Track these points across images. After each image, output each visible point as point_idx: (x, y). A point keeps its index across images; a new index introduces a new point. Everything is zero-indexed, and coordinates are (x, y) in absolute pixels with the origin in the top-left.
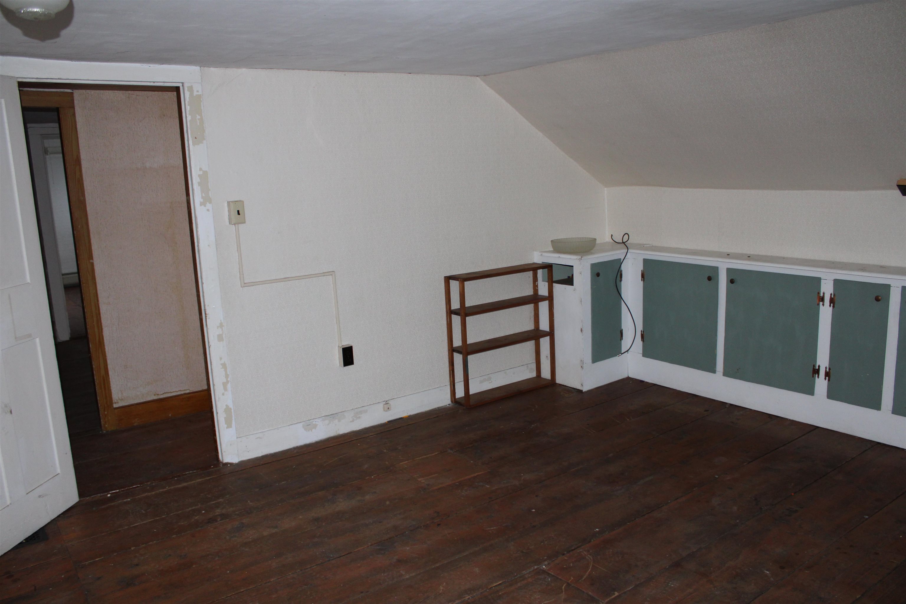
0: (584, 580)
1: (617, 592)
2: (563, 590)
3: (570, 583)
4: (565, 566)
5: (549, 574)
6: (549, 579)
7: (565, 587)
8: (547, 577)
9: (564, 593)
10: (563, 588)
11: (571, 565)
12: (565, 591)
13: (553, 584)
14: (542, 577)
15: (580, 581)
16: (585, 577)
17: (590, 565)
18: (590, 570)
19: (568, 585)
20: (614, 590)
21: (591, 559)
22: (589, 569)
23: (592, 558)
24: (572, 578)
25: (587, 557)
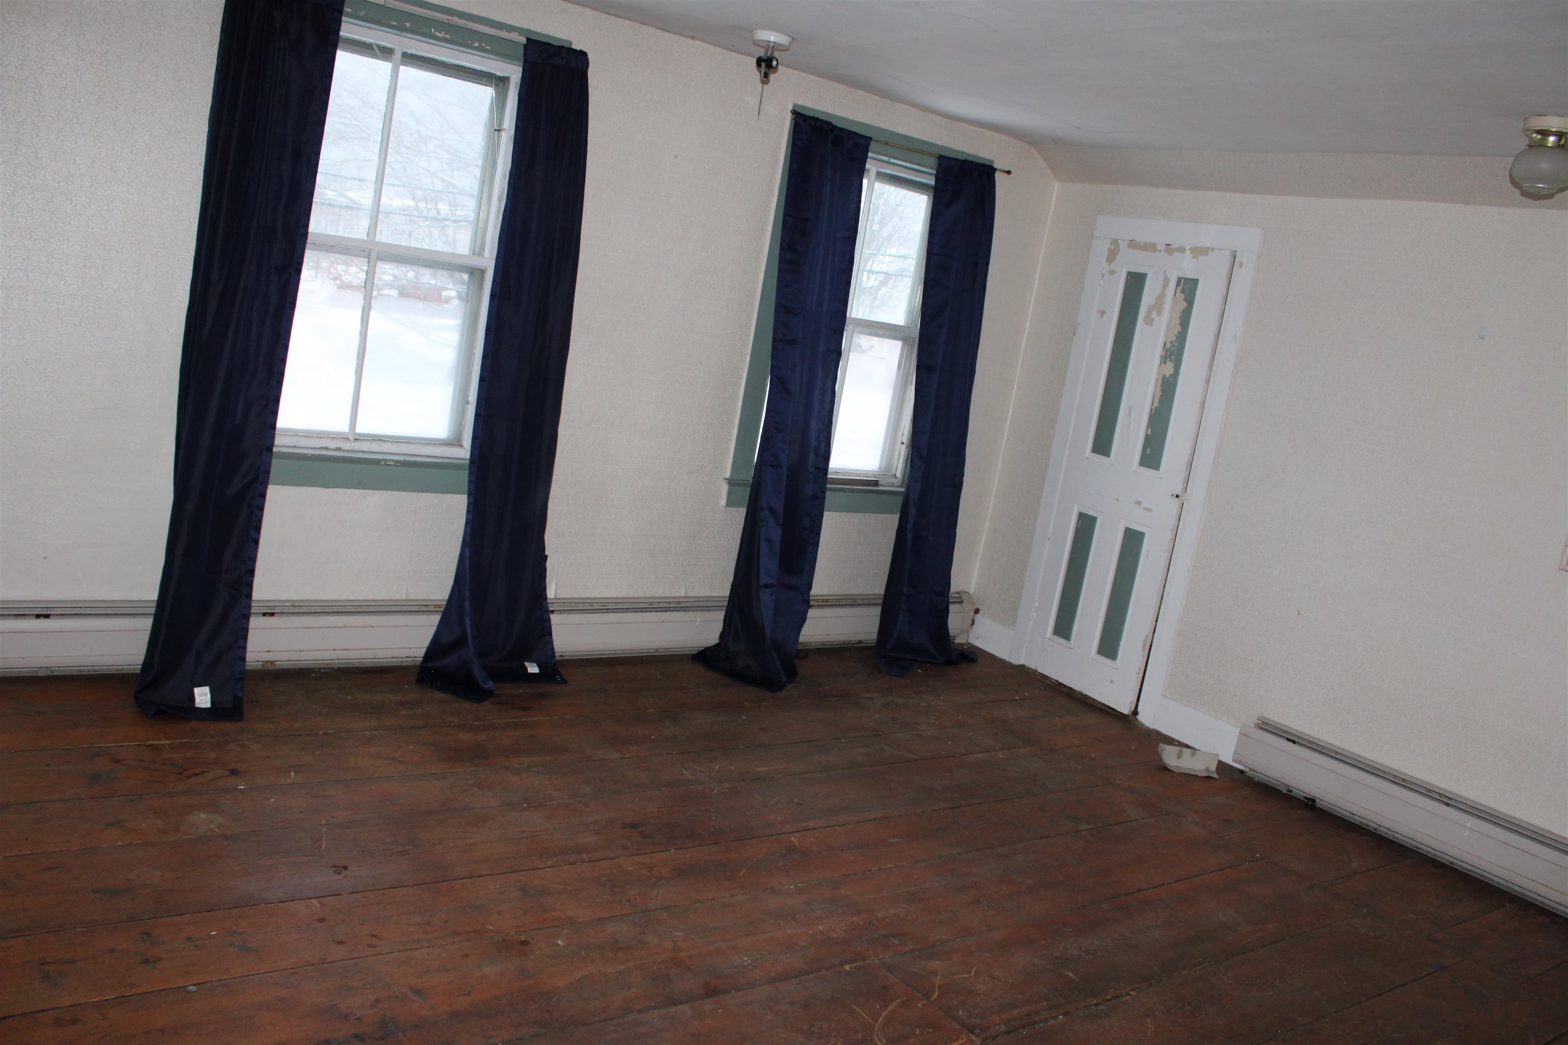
0: (898, 999)
1: (846, 970)
2: (937, 989)
3: (924, 998)
4: (931, 1030)
5: (962, 1024)
6: (961, 1013)
7: (934, 994)
8: (965, 1018)
9: (937, 985)
10: (937, 994)
11: (918, 1030)
12: (935, 988)
13: (955, 1002)
14: (973, 1019)
15: (905, 998)
16: (895, 1003)
17: (882, 1024)
18: (883, 1015)
19: (927, 997)
20: (849, 973)
21: (877, 1036)
22: (885, 1016)
23: (875, 1037)
24: (919, 1005)
25: (884, 1041)
